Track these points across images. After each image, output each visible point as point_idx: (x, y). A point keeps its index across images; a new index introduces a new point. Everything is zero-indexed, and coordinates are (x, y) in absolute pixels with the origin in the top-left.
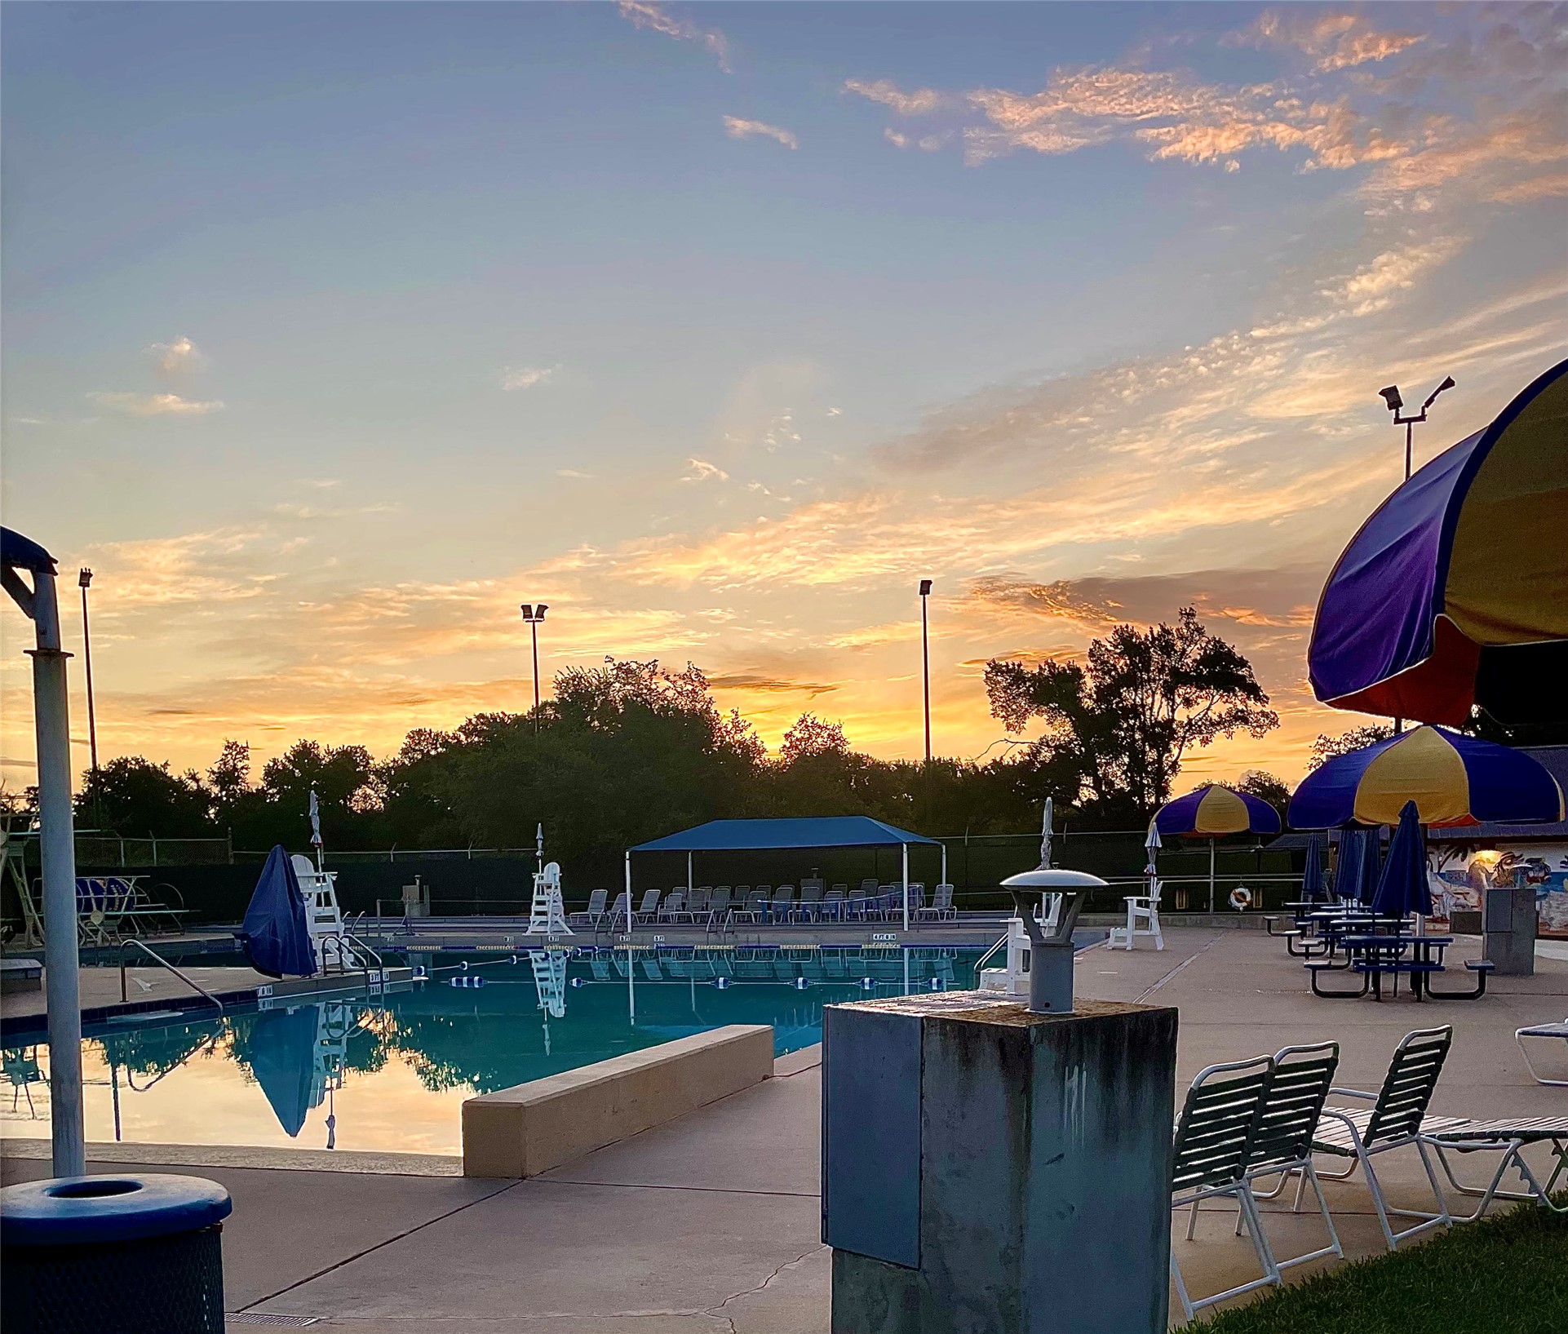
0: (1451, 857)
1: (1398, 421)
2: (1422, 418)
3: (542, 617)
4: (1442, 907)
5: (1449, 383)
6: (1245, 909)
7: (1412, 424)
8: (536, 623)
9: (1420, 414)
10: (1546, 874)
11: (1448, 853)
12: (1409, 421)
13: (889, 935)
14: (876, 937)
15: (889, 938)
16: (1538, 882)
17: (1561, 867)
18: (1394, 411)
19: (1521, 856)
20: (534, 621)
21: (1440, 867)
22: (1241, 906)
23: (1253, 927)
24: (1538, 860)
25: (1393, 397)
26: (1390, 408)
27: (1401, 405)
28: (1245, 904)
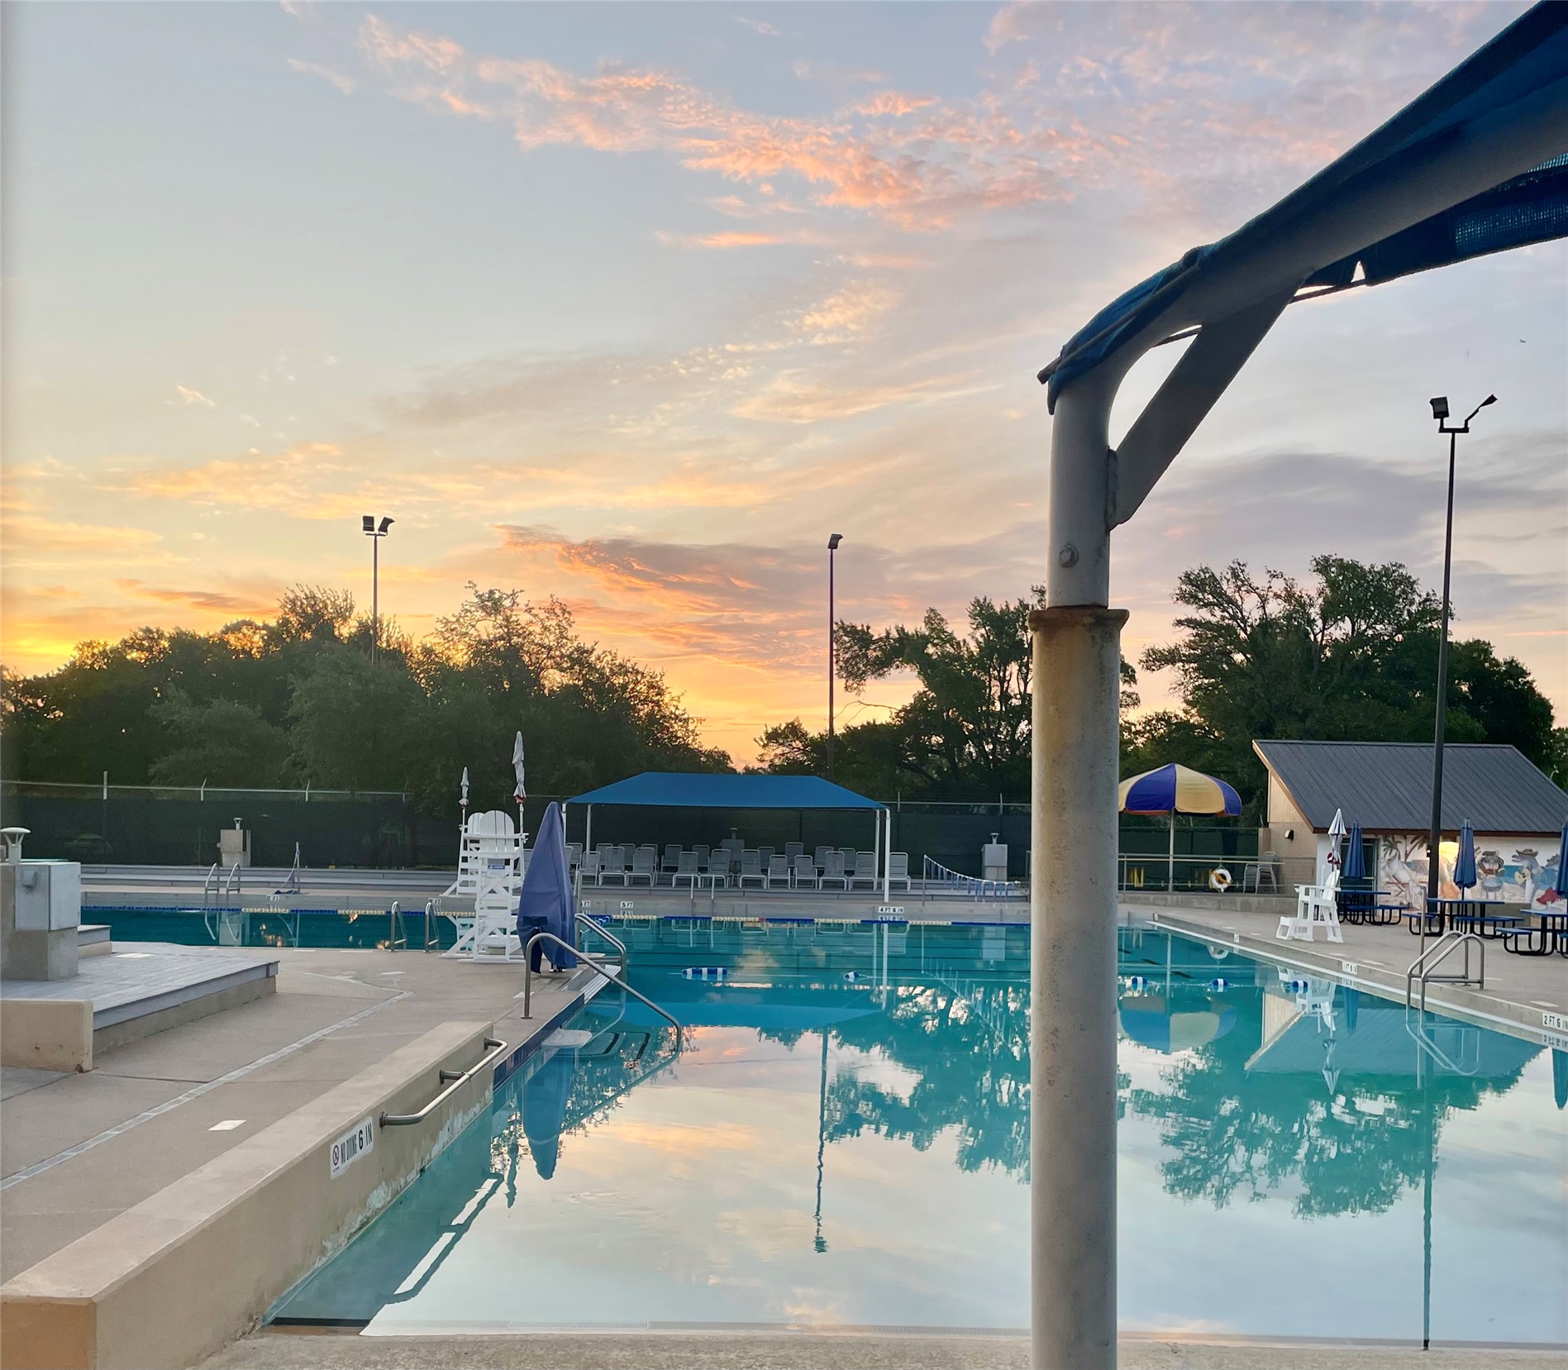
0: (1417, 847)
1: (1442, 430)
2: (1465, 430)
3: (386, 531)
4: (1408, 895)
5: (1492, 400)
6: (1226, 890)
7: (1456, 434)
8: (378, 537)
9: (1463, 427)
10: (1500, 867)
11: (1414, 844)
12: (1453, 431)
13: (897, 909)
14: (882, 910)
15: (897, 911)
16: (1493, 874)
17: (1513, 861)
18: (1439, 420)
19: (1479, 848)
20: (376, 535)
21: (1407, 856)
22: (1222, 887)
23: (1232, 908)
24: (1492, 854)
25: (1440, 408)
26: (1435, 417)
27: (1447, 415)
28: (1225, 886)
